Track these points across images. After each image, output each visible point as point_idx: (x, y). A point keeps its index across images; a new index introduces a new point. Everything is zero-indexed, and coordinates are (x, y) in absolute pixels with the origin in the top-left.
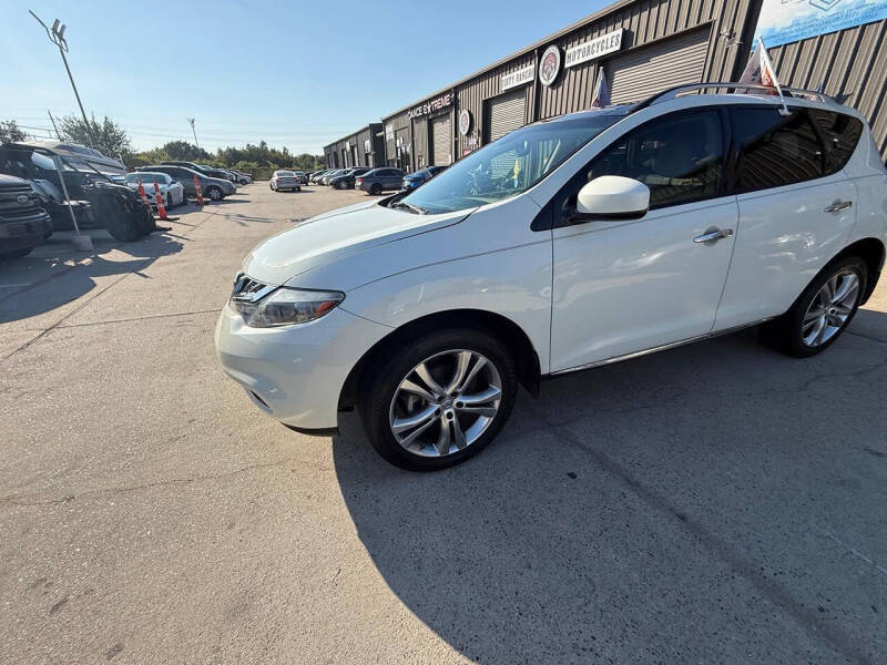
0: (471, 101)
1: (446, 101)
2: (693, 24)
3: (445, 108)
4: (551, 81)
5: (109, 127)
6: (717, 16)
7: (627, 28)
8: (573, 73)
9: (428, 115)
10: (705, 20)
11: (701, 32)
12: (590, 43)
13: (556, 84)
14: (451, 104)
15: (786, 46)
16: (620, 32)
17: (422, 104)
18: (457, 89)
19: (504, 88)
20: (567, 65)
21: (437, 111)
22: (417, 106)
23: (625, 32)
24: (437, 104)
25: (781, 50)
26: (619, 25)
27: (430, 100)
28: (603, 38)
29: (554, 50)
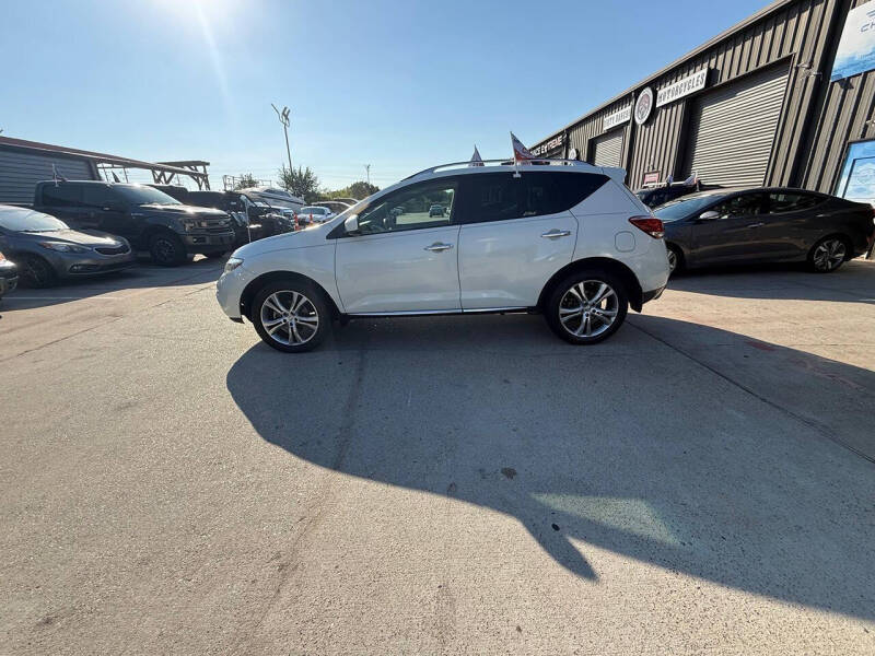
0: (580, 140)
1: (558, 142)
2: (774, 59)
3: (558, 147)
4: (645, 120)
5: (308, 174)
6: (797, 49)
7: (712, 66)
8: (664, 111)
9: (546, 154)
10: (785, 53)
11: (781, 66)
12: (680, 83)
13: (648, 123)
14: (563, 143)
15: (866, 73)
16: (705, 71)
17: (540, 144)
18: (569, 130)
19: (605, 128)
20: (658, 105)
21: (552, 150)
22: (537, 146)
23: (709, 70)
24: (552, 145)
25: (861, 78)
26: (706, 65)
27: (547, 141)
28: (691, 77)
29: (648, 91)
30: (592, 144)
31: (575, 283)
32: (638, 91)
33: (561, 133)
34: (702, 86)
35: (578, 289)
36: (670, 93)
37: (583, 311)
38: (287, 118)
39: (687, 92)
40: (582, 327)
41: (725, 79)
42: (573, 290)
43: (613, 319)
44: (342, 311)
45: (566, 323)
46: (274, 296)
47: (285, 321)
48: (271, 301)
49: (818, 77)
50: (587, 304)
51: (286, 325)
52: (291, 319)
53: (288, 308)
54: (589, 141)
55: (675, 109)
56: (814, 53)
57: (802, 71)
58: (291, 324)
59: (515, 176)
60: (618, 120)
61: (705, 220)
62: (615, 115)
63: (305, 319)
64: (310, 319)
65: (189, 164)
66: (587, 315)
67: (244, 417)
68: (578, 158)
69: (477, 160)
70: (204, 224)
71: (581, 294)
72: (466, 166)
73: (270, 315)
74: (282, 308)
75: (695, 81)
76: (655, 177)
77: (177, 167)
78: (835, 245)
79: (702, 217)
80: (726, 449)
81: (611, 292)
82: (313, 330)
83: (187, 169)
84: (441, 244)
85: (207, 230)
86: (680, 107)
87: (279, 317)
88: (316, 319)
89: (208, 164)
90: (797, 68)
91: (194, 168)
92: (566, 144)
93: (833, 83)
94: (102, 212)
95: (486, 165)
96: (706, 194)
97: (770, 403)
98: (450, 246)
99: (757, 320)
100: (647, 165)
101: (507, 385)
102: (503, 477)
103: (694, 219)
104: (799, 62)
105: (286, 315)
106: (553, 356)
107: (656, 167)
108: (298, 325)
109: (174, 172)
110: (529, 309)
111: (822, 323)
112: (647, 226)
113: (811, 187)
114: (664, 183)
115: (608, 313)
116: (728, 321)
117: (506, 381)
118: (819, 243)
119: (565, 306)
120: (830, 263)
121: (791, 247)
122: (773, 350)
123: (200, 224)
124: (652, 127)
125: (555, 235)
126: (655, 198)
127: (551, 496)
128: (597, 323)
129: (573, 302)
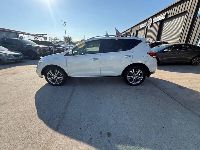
0: (134, 31)
1: (129, 31)
2: (183, 11)
3: (129, 32)
4: (150, 26)
5: (70, 37)
6: (189, 9)
7: (167, 13)
8: (155, 24)
9: (126, 34)
10: (186, 10)
11: (184, 13)
12: (159, 17)
13: (151, 27)
14: (130, 31)
16: (165, 14)
17: (125, 32)
18: (132, 28)
20: (153, 22)
21: (127, 33)
23: (166, 14)
24: (128, 32)
26: (165, 13)
27: (126, 31)
28: (162, 16)
29: (151, 19)
30: (137, 32)
31: (131, 70)
32: (148, 19)
33: (130, 29)
34: (164, 18)
35: (132, 71)
36: (156, 19)
37: (133, 77)
38: (65, 24)
39: (161, 19)
40: (133, 81)
41: (170, 16)
42: (131, 71)
43: (142, 79)
44: (69, 75)
45: (129, 80)
46: (50, 71)
47: (53, 78)
48: (50, 73)
49: (194, 16)
50: (134, 75)
51: (54, 79)
52: (55, 77)
53: (54, 74)
54: (136, 31)
55: (157, 23)
56: (193, 10)
57: (190, 14)
58: (55, 79)
59: (116, 40)
60: (143, 26)
61: (165, 52)
63: (59, 77)
64: (60, 77)
65: (42, 34)
66: (135, 78)
67: (36, 108)
68: (134, 35)
69: (107, 35)
70: (42, 49)
71: (133, 73)
72: (104, 37)
73: (50, 76)
74: (53, 75)
75: (162, 17)
76: (152, 40)
77: (40, 35)
78: (198, 59)
79: (164, 51)
80: (176, 126)
81: (141, 72)
82: (61, 80)
83: (42, 36)
84: (95, 58)
85: (43, 51)
86: (159, 23)
87: (52, 77)
88: (62, 77)
89: (47, 35)
90: (189, 14)
91: (43, 35)
92: (131, 31)
93: (198, 18)
94: (16, 46)
95: (110, 37)
96: (165, 45)
97: (187, 108)
98: (98, 59)
99: (179, 79)
100: (150, 37)
101: (112, 99)
102: (107, 136)
103: (162, 51)
104: (189, 12)
105: (54, 76)
106: (125, 89)
107: (152, 37)
108: (57, 79)
109: (39, 36)
110: (119, 76)
111: (197, 81)
112: (151, 54)
113: (191, 43)
114: (154, 42)
115: (140, 77)
116: (171, 79)
117: (112, 98)
118: (193, 58)
119: (129, 75)
120: (196, 63)
121: (187, 59)
122: (185, 89)
123: (41, 50)
124: (152, 28)
125: (127, 56)
126: (152, 45)
127: (121, 146)
128: (137, 80)
129: (131, 74)
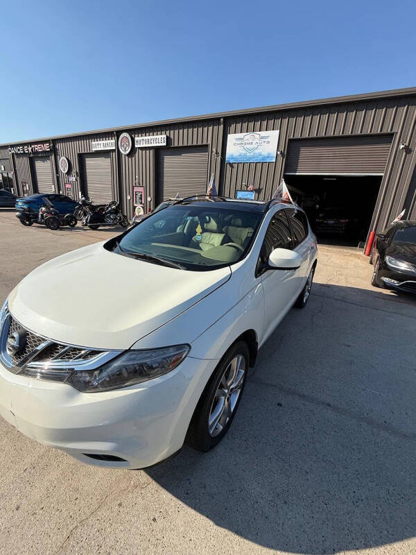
1: (46, 147)
3: (45, 152)
4: (127, 152)
6: (209, 142)
8: (140, 151)
9: (29, 154)
14: (51, 151)
17: (22, 145)
19: (94, 149)
20: (136, 146)
21: (38, 153)
23: (167, 137)
25: (236, 165)
29: (127, 135)
30: (82, 157)
32: (119, 132)
33: (48, 142)
34: (164, 144)
36: (142, 141)
39: (155, 145)
41: (176, 145)
54: (78, 154)
55: (148, 152)
57: (214, 154)
60: (104, 146)
62: (101, 142)
75: (159, 140)
86: (152, 152)
90: (211, 152)
92: (54, 152)
93: (227, 163)
100: (134, 181)
104: (212, 149)
124: (133, 159)
